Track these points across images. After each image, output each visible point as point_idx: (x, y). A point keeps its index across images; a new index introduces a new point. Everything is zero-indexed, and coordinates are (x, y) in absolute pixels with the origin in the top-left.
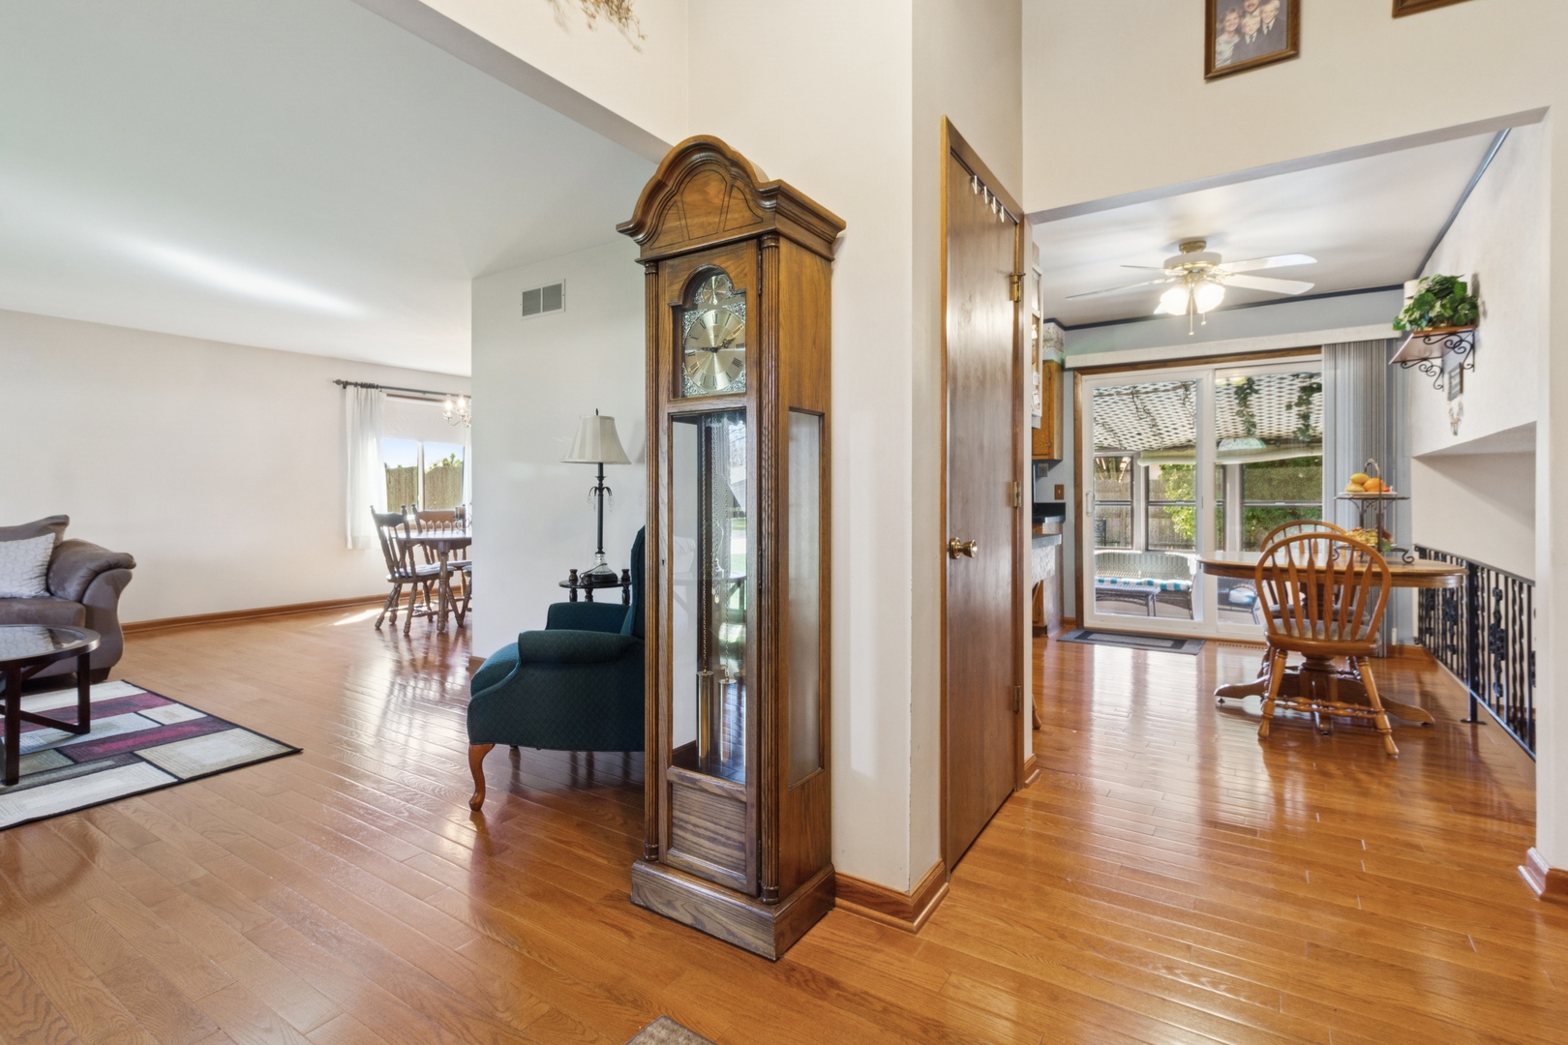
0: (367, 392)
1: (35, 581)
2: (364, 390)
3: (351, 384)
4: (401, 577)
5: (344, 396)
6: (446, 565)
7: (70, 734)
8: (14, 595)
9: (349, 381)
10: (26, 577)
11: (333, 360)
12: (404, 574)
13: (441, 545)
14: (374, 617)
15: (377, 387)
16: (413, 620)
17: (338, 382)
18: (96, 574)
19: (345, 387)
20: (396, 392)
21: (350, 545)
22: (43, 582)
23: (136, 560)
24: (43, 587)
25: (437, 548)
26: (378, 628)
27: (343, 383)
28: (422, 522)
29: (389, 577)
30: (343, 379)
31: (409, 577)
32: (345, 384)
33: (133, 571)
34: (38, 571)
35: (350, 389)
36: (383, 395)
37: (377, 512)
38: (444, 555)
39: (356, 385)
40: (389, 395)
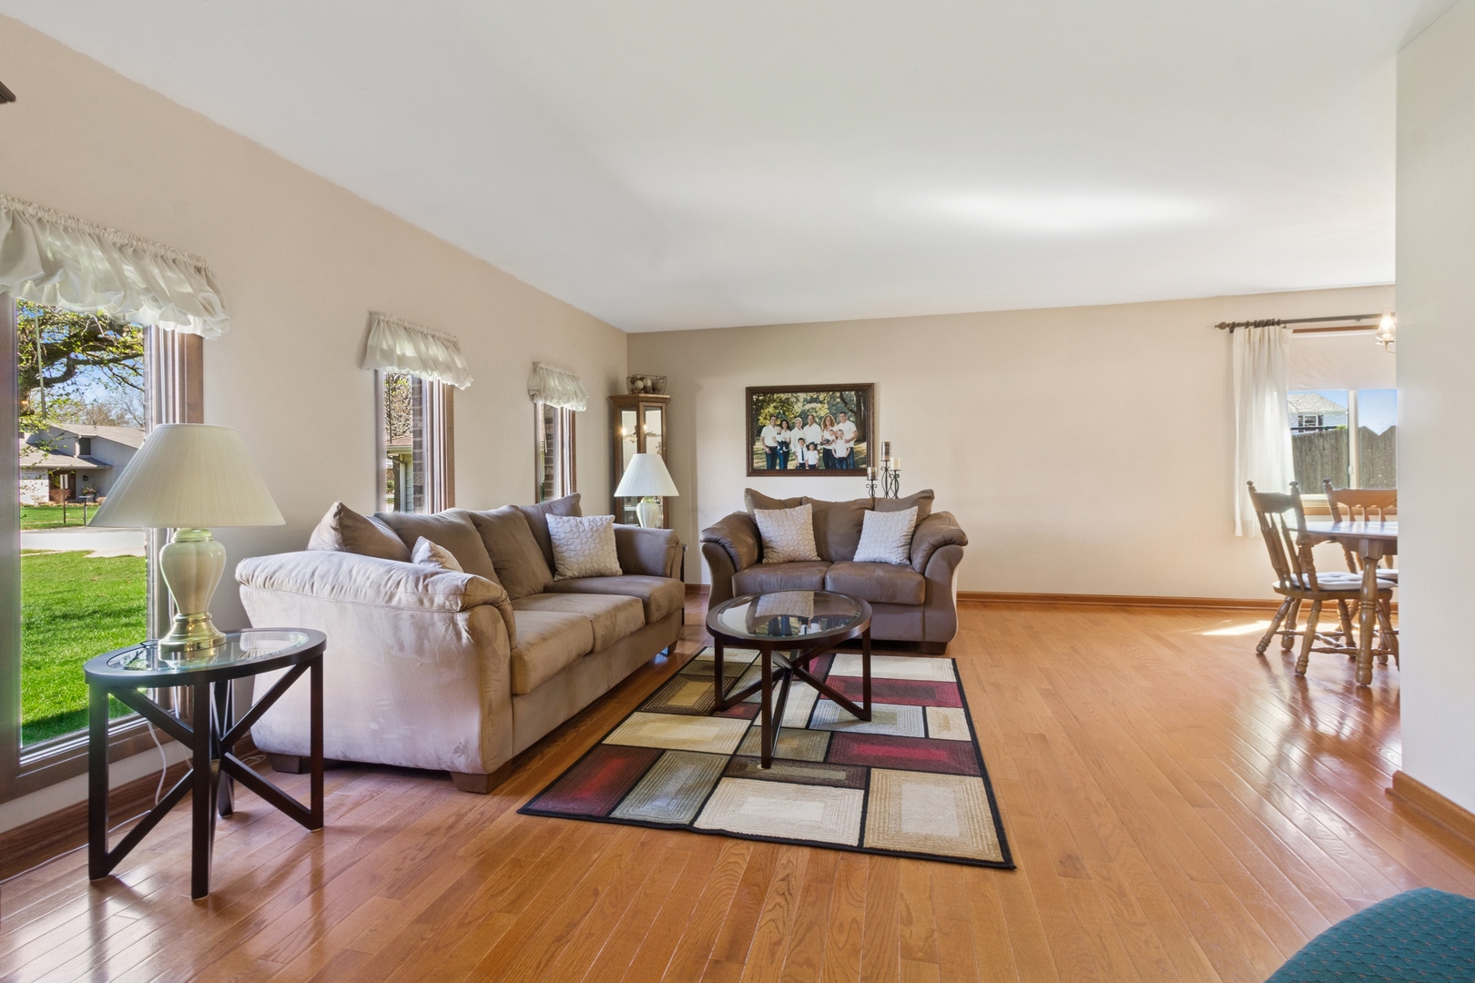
0: (1263, 332)
1: (901, 550)
2: (1259, 329)
3: (1239, 325)
4: (1294, 587)
5: (1230, 342)
6: (1375, 577)
7: (855, 718)
8: (887, 561)
9: (1237, 322)
10: (895, 545)
11: (1218, 300)
12: (1297, 584)
13: (1364, 544)
14: (1258, 633)
15: (1279, 323)
16: (1312, 655)
17: (1222, 326)
18: (935, 548)
19: (1232, 331)
20: (1306, 325)
21: (1239, 532)
22: (907, 551)
23: (969, 537)
24: (906, 555)
25: (1356, 550)
26: (1261, 654)
27: (1228, 325)
28: (1341, 505)
29: (1277, 584)
30: (1229, 321)
31: (1307, 589)
32: (1233, 327)
33: (964, 548)
34: (903, 541)
35: (1237, 330)
36: (1288, 332)
37: (1259, 490)
38: (1371, 561)
39: (1247, 325)
40: (1295, 331)
